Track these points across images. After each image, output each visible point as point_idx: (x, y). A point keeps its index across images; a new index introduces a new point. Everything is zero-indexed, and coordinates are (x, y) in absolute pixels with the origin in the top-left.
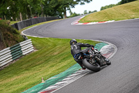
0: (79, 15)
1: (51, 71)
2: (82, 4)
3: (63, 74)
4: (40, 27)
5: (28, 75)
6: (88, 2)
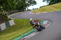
6: (35, 5)
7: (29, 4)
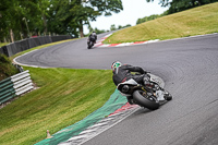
0: (103, 32)
1: (61, 120)
2: (107, 14)
3: (80, 123)
4: (43, 52)
5: (25, 126)
6: (117, 11)
7: (96, 9)
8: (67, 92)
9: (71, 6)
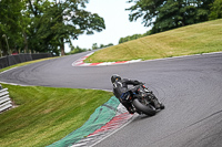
1: (39, 139)
2: (89, 33)
4: (23, 70)
6: (99, 30)
7: (78, 27)
8: (47, 111)
9: (53, 24)
